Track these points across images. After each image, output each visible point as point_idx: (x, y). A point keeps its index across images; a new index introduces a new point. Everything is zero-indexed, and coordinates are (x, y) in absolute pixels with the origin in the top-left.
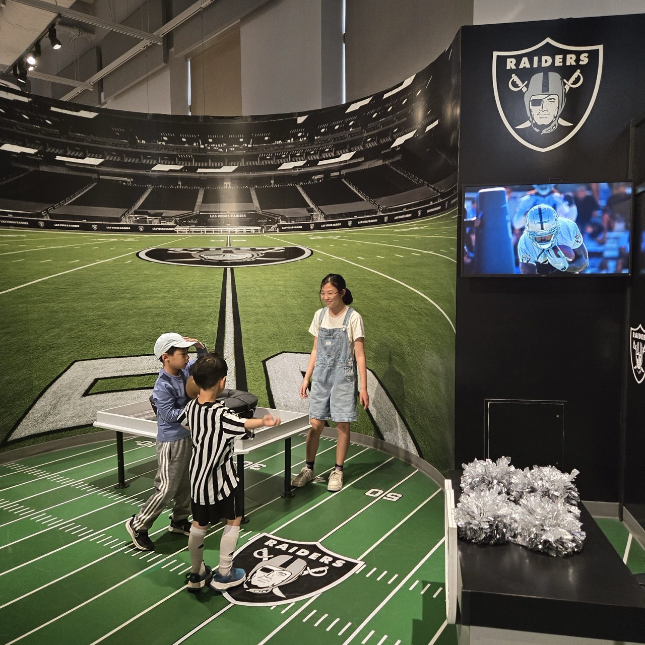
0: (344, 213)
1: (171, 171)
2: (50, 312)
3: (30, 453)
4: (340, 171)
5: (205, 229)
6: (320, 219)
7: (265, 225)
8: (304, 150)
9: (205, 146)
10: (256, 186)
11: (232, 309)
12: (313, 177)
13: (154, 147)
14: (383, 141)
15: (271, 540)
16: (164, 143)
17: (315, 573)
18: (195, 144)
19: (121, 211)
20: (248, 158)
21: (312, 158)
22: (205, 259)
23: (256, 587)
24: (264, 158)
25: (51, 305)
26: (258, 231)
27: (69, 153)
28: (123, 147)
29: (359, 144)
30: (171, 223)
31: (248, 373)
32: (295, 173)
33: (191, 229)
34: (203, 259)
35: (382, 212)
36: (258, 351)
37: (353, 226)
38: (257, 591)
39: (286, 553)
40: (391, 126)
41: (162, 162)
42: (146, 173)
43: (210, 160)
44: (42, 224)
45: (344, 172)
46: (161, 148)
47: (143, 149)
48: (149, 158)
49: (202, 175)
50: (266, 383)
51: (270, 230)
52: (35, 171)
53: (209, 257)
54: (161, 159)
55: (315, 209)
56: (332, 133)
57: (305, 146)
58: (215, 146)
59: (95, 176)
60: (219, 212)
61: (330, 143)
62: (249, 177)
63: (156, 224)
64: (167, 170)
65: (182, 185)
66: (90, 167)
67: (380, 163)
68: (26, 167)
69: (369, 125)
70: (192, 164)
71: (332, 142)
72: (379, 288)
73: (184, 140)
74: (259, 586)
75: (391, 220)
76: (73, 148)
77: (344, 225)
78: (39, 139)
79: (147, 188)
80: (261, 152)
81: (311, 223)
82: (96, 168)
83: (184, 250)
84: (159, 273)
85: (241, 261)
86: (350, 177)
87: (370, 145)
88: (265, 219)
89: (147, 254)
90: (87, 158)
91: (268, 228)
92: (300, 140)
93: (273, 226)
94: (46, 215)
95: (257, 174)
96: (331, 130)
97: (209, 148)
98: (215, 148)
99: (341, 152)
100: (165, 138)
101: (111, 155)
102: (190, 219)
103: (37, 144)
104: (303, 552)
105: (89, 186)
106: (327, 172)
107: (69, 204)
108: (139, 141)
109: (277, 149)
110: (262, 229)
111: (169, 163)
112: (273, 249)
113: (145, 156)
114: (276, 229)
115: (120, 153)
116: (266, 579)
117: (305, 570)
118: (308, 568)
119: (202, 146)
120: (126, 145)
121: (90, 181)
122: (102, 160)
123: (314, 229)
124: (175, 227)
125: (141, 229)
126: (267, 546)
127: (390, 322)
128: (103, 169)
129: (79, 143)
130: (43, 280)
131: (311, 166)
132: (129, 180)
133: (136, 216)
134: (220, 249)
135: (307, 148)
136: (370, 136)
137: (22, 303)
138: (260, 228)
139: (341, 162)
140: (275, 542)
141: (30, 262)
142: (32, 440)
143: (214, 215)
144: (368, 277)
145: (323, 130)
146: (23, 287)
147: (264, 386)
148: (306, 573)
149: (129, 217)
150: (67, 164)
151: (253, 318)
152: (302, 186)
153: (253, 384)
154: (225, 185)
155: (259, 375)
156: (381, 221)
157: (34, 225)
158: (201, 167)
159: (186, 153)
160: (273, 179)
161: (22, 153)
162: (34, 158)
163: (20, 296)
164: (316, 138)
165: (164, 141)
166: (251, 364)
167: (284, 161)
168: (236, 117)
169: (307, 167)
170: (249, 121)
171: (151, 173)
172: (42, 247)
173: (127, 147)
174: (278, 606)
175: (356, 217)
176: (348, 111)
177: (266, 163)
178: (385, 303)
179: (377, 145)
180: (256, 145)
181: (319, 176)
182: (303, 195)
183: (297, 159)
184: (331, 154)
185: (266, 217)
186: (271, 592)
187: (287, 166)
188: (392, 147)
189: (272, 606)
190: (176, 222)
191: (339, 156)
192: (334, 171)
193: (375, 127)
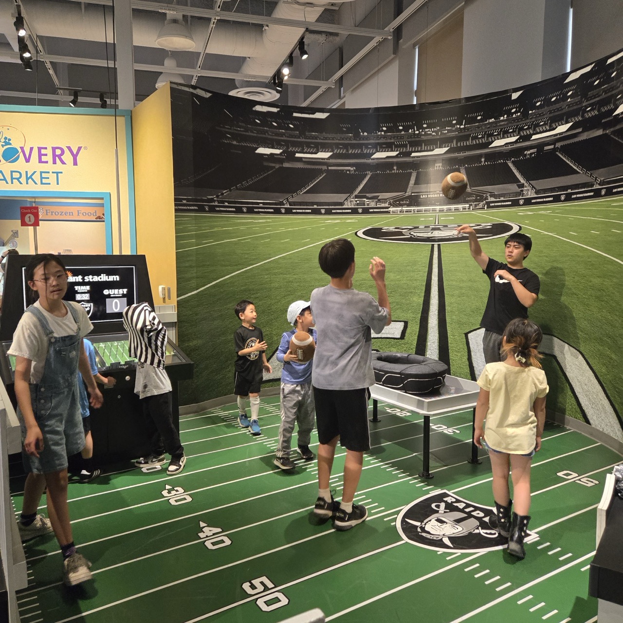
0: (557, 187)
1: (388, 157)
2: (287, 282)
3: (269, 394)
4: (554, 144)
5: (416, 208)
6: (531, 194)
7: (473, 202)
8: (517, 126)
9: (419, 132)
10: (466, 165)
11: (437, 283)
12: (526, 152)
13: (374, 138)
14: (604, 109)
15: (450, 497)
16: (383, 133)
17: (486, 533)
18: (410, 131)
19: (344, 196)
20: (460, 139)
21: (525, 133)
22: (414, 236)
23: (428, 533)
24: (476, 138)
25: (288, 276)
26: (466, 209)
27: (306, 150)
28: (349, 140)
29: (577, 115)
30: (386, 204)
31: (451, 344)
32: (506, 150)
33: (403, 209)
34: (413, 236)
35: (600, 184)
36: (460, 323)
37: (566, 200)
38: (428, 536)
39: (462, 511)
40: (614, 92)
41: (381, 150)
42: (366, 161)
43: (423, 144)
44: (283, 211)
45: (558, 145)
46: (380, 138)
47: (365, 140)
48: (370, 148)
49: (416, 159)
50: (468, 355)
51: (477, 207)
52: (280, 167)
53: (419, 235)
54: (380, 148)
55: (526, 184)
56: (548, 106)
57: (518, 122)
58: (429, 131)
59: (325, 168)
60: (430, 192)
61: (545, 116)
62: (460, 156)
63: (373, 206)
64: (385, 157)
65: (397, 170)
66: (321, 161)
67: (600, 132)
68: (273, 165)
69: (589, 93)
70: (407, 149)
71: (548, 115)
72: (593, 265)
73: (401, 128)
74: (431, 532)
75: (609, 193)
76: (308, 145)
77: (557, 199)
78: (283, 141)
79: (367, 174)
80: (473, 132)
81: (521, 199)
82: (326, 161)
83: (396, 228)
84: (373, 249)
85: (448, 237)
86: (565, 150)
87: (590, 115)
88: (474, 197)
89: (364, 233)
90: (319, 153)
91: (476, 205)
92: (514, 116)
93: (481, 204)
94: (287, 203)
95: (468, 153)
96: (547, 102)
97: (423, 133)
98: (429, 132)
99: (557, 124)
100: (385, 129)
101: (338, 148)
102: (402, 200)
103: (282, 145)
104: (478, 514)
105: (320, 177)
106: (540, 146)
107: (304, 193)
108: (361, 133)
109: (489, 128)
110: (470, 207)
111: (387, 150)
112: (480, 225)
113: (366, 146)
114: (485, 206)
115: (346, 146)
116: (439, 528)
117: (476, 529)
118: (480, 528)
119: (417, 132)
120: (351, 138)
121: (320, 172)
122: (331, 153)
123: (524, 204)
124: (389, 207)
125: (360, 211)
126: (446, 502)
127: (602, 301)
128: (331, 161)
129: (313, 141)
130: (283, 256)
131: (524, 141)
132: (352, 169)
133: (356, 199)
134: (429, 227)
135: (520, 124)
136: (590, 105)
137: (267, 275)
138: (468, 205)
139: (556, 135)
140: (454, 500)
141: (274, 241)
142: (271, 383)
143: (425, 195)
144: (581, 254)
145: (538, 104)
146: (268, 262)
147: (466, 358)
148: (477, 531)
149: (351, 201)
150: (303, 160)
151: (457, 292)
152: (513, 162)
153: (455, 355)
154: (437, 166)
155: (461, 346)
156: (597, 194)
157: (277, 211)
158: (415, 152)
159: (402, 140)
160: (484, 157)
161: (272, 154)
162: (279, 157)
163: (265, 269)
164: (530, 112)
165: (383, 131)
166: (454, 336)
167: (496, 138)
168: (450, 100)
169: (520, 142)
170: (463, 103)
171: (370, 161)
172: (283, 229)
173: (351, 140)
174: (444, 552)
175: (569, 191)
176: (567, 81)
177: (478, 142)
178: (596, 281)
179: (597, 113)
180: (469, 126)
181: (532, 151)
182: (513, 170)
183: (509, 135)
184: (546, 128)
185: (475, 194)
186: (441, 540)
187: (499, 143)
188: (614, 115)
189: (439, 551)
190: (390, 204)
191: (554, 129)
192: (548, 144)
193: (596, 94)
